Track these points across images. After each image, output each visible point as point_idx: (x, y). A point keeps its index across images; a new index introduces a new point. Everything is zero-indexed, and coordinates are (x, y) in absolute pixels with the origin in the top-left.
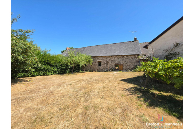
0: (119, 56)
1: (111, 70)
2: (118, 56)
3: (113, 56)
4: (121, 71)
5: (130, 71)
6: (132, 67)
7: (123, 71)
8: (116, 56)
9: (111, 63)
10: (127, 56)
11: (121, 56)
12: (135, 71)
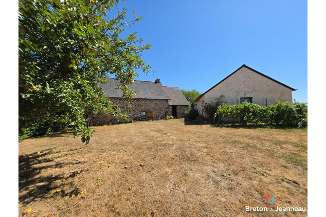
0: (147, 99)
1: (136, 120)
2: (144, 99)
3: (139, 99)
4: (149, 120)
5: (161, 119)
6: (162, 114)
7: (153, 120)
8: (143, 99)
9: (136, 109)
10: (156, 100)
11: (149, 99)
12: (166, 119)
